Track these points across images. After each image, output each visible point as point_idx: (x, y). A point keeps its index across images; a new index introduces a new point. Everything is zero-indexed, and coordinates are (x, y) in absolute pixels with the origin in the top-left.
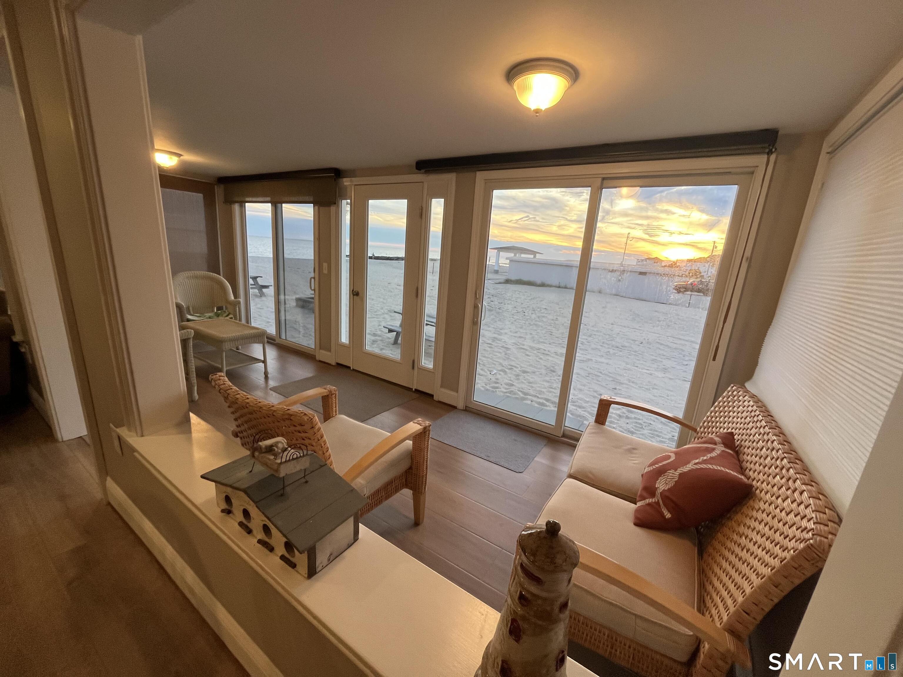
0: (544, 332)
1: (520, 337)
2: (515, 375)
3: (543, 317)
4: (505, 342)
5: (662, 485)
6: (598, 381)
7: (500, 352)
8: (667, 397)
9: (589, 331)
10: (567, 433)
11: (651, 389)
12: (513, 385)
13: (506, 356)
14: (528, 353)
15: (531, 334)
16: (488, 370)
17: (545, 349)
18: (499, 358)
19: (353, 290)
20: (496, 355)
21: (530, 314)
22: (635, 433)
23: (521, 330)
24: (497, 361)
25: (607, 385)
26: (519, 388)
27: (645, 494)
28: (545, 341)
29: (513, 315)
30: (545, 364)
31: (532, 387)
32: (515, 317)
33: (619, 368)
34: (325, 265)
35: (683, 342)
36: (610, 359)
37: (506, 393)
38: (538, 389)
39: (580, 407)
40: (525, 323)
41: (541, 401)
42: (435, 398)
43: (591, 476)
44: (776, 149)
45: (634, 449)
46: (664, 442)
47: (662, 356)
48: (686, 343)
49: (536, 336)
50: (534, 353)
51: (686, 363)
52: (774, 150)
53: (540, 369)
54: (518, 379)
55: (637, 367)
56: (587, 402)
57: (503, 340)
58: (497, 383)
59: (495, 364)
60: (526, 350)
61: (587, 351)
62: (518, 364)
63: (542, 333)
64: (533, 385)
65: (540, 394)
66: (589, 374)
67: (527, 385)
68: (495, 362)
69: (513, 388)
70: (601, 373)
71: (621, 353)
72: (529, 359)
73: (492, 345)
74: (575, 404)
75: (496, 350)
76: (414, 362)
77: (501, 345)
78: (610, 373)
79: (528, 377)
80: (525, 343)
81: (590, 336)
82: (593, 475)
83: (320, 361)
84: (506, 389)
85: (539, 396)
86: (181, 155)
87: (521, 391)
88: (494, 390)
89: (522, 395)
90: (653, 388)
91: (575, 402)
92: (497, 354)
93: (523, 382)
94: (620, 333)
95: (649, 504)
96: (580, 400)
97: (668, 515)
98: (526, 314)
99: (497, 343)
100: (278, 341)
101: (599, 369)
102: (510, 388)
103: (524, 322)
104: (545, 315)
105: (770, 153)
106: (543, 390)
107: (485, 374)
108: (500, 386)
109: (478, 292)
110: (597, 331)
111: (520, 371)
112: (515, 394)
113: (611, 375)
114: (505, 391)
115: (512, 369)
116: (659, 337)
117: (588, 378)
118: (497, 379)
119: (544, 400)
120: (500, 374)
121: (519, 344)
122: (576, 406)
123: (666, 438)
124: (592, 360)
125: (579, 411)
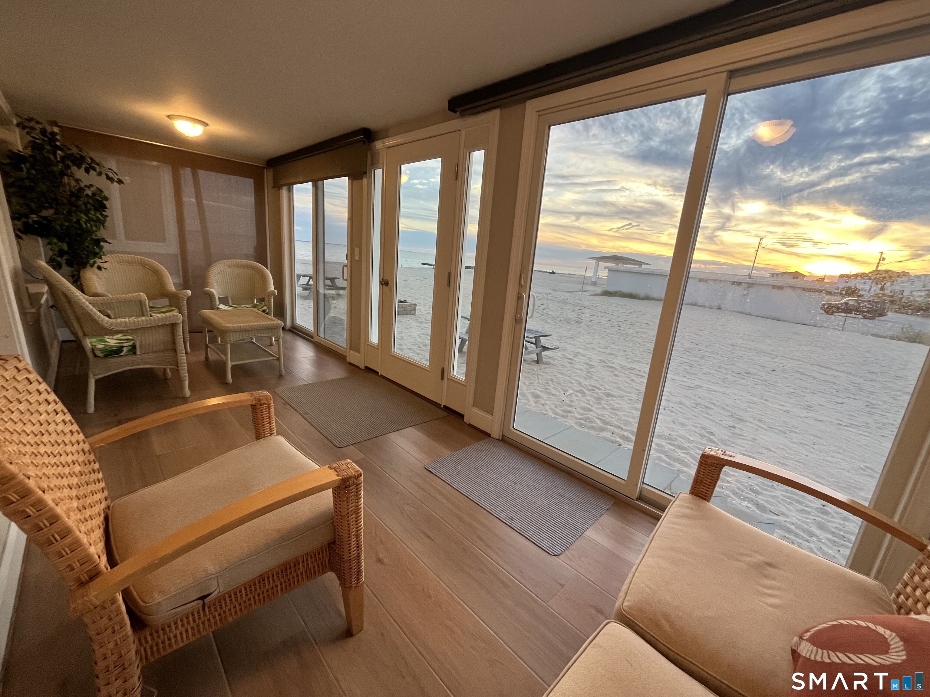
0: (641, 349)
1: (610, 354)
2: (595, 398)
3: (644, 333)
4: (590, 358)
6: (708, 414)
7: (581, 370)
8: (813, 446)
9: (702, 351)
10: (645, 493)
11: (788, 432)
12: (590, 410)
13: (588, 374)
14: (616, 373)
15: (625, 351)
16: (562, 389)
17: (640, 369)
18: (579, 376)
19: (383, 279)
20: (576, 373)
21: (627, 329)
22: (762, 493)
23: (613, 346)
24: (576, 380)
25: (722, 421)
26: (599, 415)
28: (641, 360)
29: (606, 328)
30: (637, 388)
31: (616, 415)
32: (607, 331)
33: (740, 400)
34: (357, 250)
35: (837, 373)
36: (728, 388)
37: (580, 419)
38: (624, 418)
39: (680, 447)
40: (619, 339)
41: (626, 434)
42: (466, 420)
43: (665, 625)
45: (770, 565)
46: (808, 513)
47: (804, 390)
48: (841, 374)
49: (631, 354)
50: (625, 374)
51: (841, 401)
53: (629, 393)
54: (599, 404)
55: (766, 400)
56: (689, 441)
57: (588, 356)
58: (570, 406)
59: (572, 383)
60: (615, 368)
61: (697, 376)
62: (602, 385)
63: (639, 351)
64: (618, 413)
65: (625, 425)
66: (697, 404)
67: (610, 412)
68: (573, 381)
69: (590, 415)
70: (714, 404)
71: (743, 381)
72: (618, 380)
73: (573, 360)
74: (672, 442)
75: (577, 366)
76: (443, 370)
77: (583, 361)
78: (727, 406)
79: (612, 402)
80: (615, 361)
81: (702, 357)
82: (671, 623)
83: (350, 364)
84: (580, 414)
85: (624, 428)
86: (206, 123)
87: (601, 419)
88: (565, 414)
89: (600, 424)
90: (790, 431)
91: (673, 441)
92: (578, 371)
93: (604, 408)
94: (744, 356)
96: (681, 437)
98: (621, 328)
99: (579, 359)
100: (316, 339)
101: (711, 399)
102: (587, 414)
103: (618, 337)
104: (646, 331)
106: (631, 420)
107: (558, 394)
108: (574, 410)
109: (523, 276)
110: (712, 353)
111: (603, 393)
112: (591, 422)
113: (728, 408)
114: (579, 416)
115: (594, 390)
116: (799, 365)
117: (694, 409)
118: (572, 401)
119: (630, 433)
120: (576, 396)
121: (606, 361)
122: (674, 445)
123: (812, 507)
124: (702, 387)
125: (677, 453)
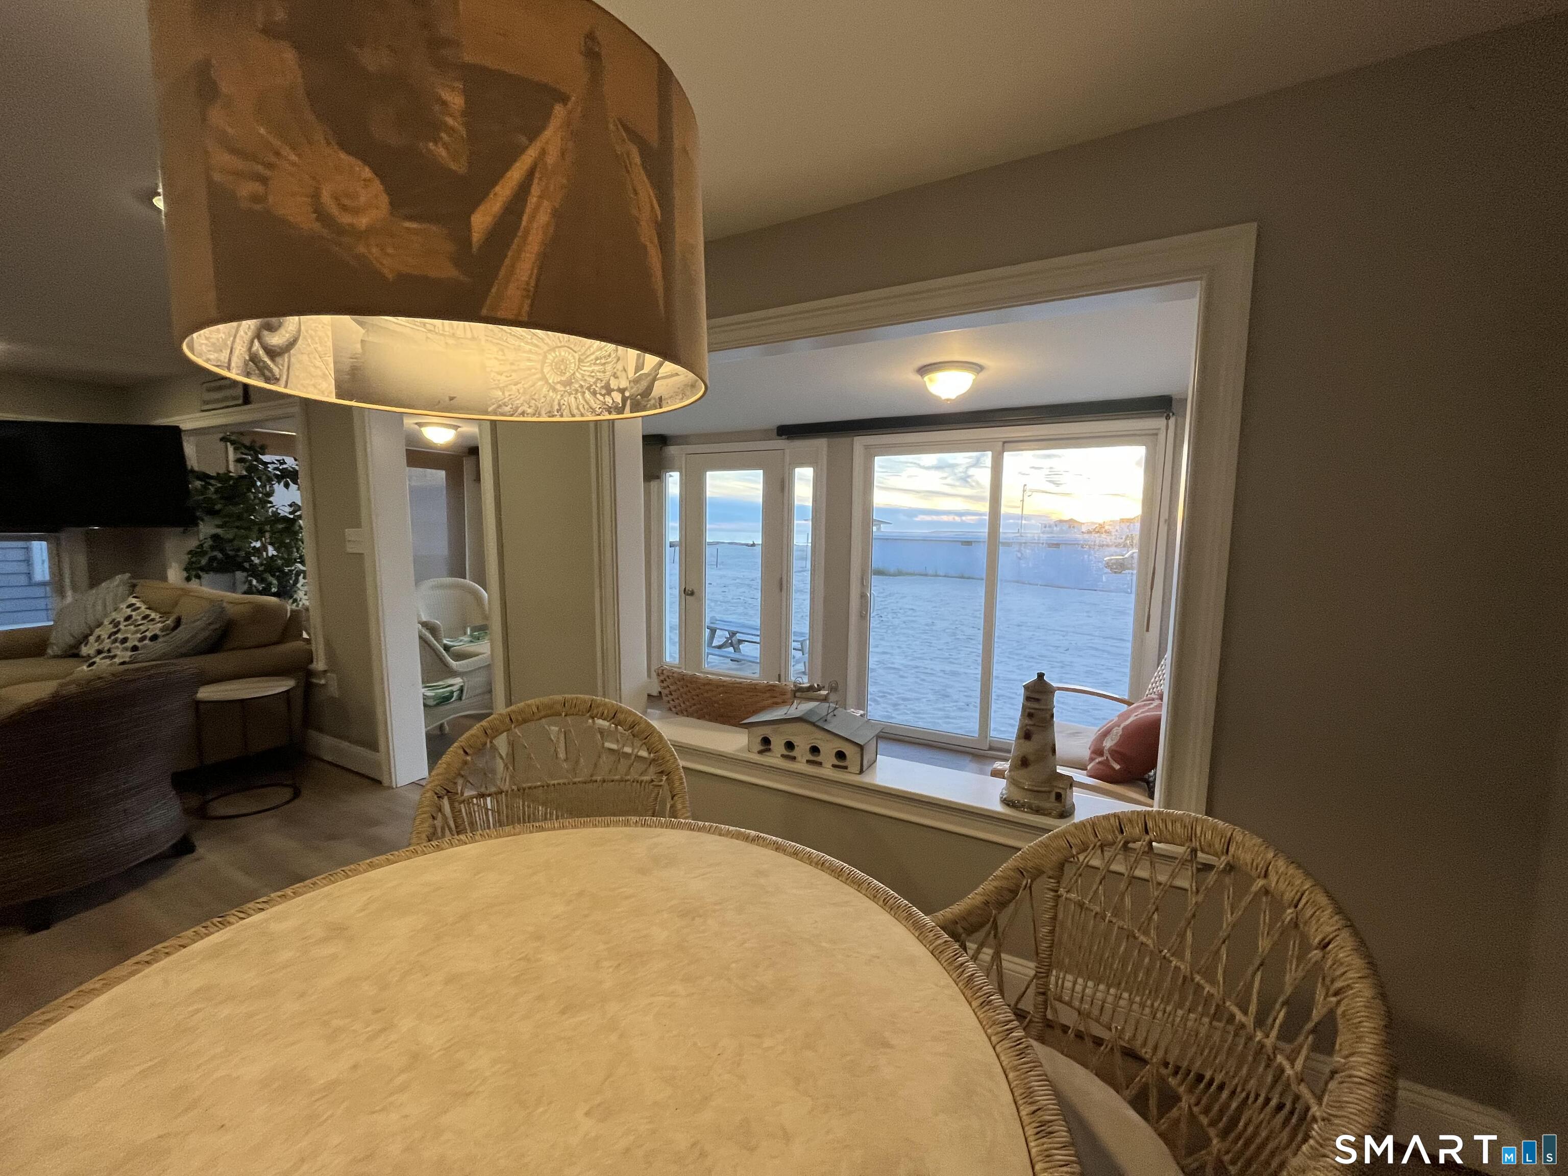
5: (1108, 744)
10: (994, 745)
19: (685, 589)
27: (1093, 756)
44: (1173, 414)
52: (1171, 414)
86: (459, 427)
95: (1099, 763)
97: (1117, 767)
105: (1168, 418)
109: (864, 577)
